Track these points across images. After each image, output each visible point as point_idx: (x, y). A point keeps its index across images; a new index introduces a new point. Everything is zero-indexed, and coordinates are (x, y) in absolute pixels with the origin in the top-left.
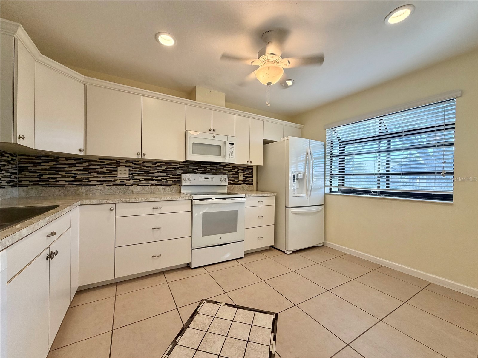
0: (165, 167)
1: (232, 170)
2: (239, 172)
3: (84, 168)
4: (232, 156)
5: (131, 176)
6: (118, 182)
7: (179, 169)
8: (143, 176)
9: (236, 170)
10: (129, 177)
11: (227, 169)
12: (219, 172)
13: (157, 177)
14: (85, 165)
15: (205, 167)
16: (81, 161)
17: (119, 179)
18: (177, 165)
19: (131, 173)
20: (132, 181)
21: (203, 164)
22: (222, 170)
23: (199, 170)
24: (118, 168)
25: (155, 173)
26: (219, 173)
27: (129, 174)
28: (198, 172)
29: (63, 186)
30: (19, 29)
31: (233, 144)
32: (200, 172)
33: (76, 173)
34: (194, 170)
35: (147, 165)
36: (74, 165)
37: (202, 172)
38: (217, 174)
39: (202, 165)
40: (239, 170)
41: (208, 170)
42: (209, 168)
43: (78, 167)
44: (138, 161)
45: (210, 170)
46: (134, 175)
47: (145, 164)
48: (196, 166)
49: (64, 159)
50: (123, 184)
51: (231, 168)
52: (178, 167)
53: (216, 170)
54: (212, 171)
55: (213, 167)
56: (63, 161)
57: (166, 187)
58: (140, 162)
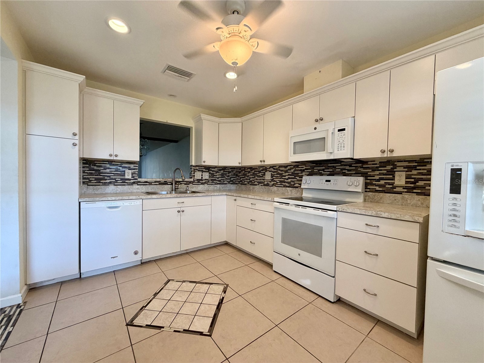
0: (294, 170)
1: (380, 169)
2: (395, 170)
4: (342, 147)
5: (272, 178)
6: (266, 183)
7: (305, 171)
8: (278, 179)
9: (389, 168)
10: (271, 179)
11: (369, 167)
12: (354, 172)
13: (287, 179)
15: (333, 167)
17: (266, 181)
18: (303, 167)
19: (272, 176)
20: (272, 183)
21: (331, 163)
22: (359, 169)
23: (326, 171)
24: (266, 172)
25: (286, 175)
26: (354, 174)
27: (271, 177)
28: (324, 174)
29: (246, 184)
30: (202, 116)
31: (344, 130)
32: (326, 174)
34: (320, 172)
35: (281, 169)
37: (329, 173)
38: (351, 176)
39: (329, 165)
40: (395, 167)
41: (337, 170)
42: (339, 168)
44: (276, 166)
45: (340, 170)
46: (274, 177)
47: (280, 168)
48: (323, 167)
50: (267, 185)
51: (378, 166)
52: (304, 169)
53: (348, 170)
54: (344, 171)
55: (344, 166)
57: (293, 189)
58: (277, 167)
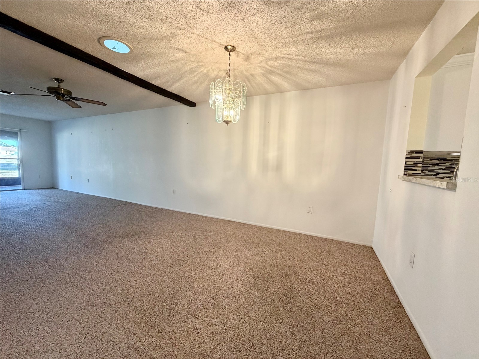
3: (447, 167)
14: (448, 164)
16: (445, 161)
33: (438, 172)
36: (437, 164)
43: (441, 166)
49: (429, 159)
56: (428, 161)
